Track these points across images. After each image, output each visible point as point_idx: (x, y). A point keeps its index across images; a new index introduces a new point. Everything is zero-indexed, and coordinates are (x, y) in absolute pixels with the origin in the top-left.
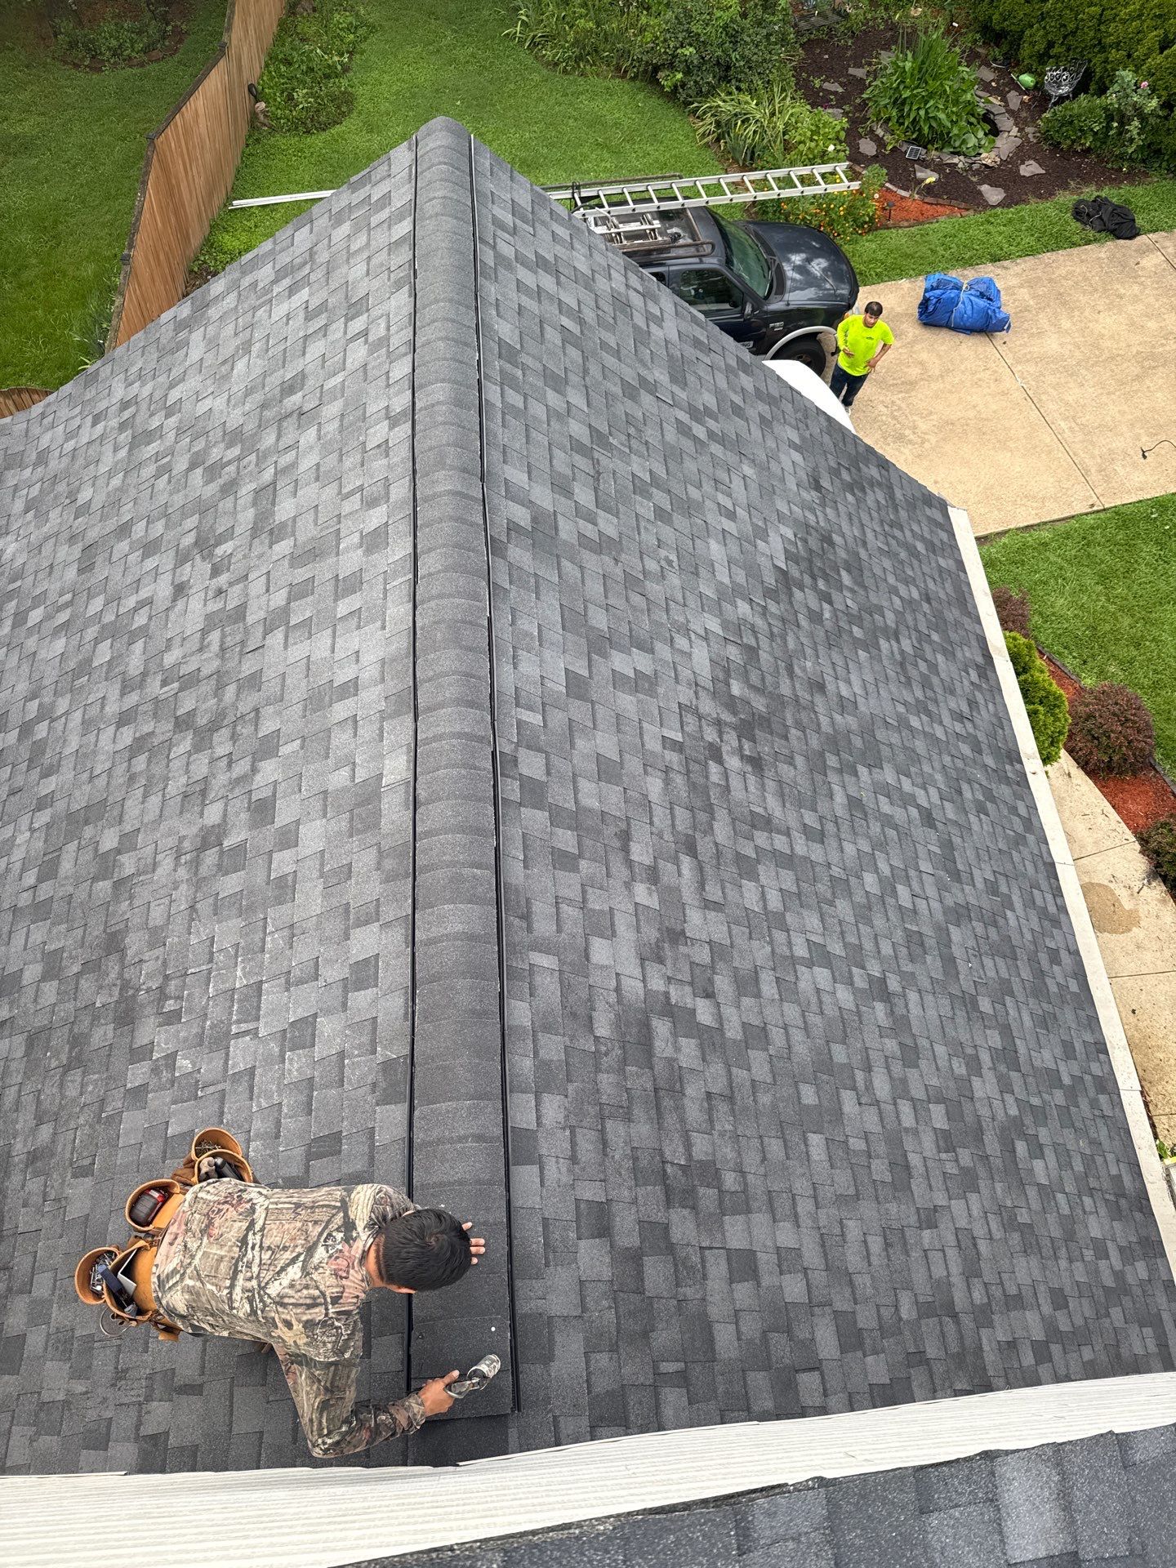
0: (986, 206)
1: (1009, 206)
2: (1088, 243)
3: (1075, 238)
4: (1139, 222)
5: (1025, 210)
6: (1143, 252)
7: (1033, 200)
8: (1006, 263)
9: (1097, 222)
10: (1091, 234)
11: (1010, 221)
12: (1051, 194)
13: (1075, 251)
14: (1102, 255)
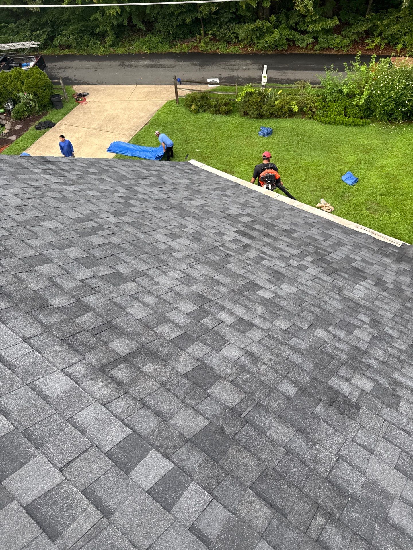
0: (13, 141)
1: (19, 137)
2: (45, 133)
3: (41, 134)
4: (53, 121)
5: (24, 136)
6: (59, 127)
7: (24, 133)
8: (28, 149)
9: (43, 128)
10: (44, 131)
11: (22, 140)
12: (28, 129)
13: (43, 136)
14: (50, 133)
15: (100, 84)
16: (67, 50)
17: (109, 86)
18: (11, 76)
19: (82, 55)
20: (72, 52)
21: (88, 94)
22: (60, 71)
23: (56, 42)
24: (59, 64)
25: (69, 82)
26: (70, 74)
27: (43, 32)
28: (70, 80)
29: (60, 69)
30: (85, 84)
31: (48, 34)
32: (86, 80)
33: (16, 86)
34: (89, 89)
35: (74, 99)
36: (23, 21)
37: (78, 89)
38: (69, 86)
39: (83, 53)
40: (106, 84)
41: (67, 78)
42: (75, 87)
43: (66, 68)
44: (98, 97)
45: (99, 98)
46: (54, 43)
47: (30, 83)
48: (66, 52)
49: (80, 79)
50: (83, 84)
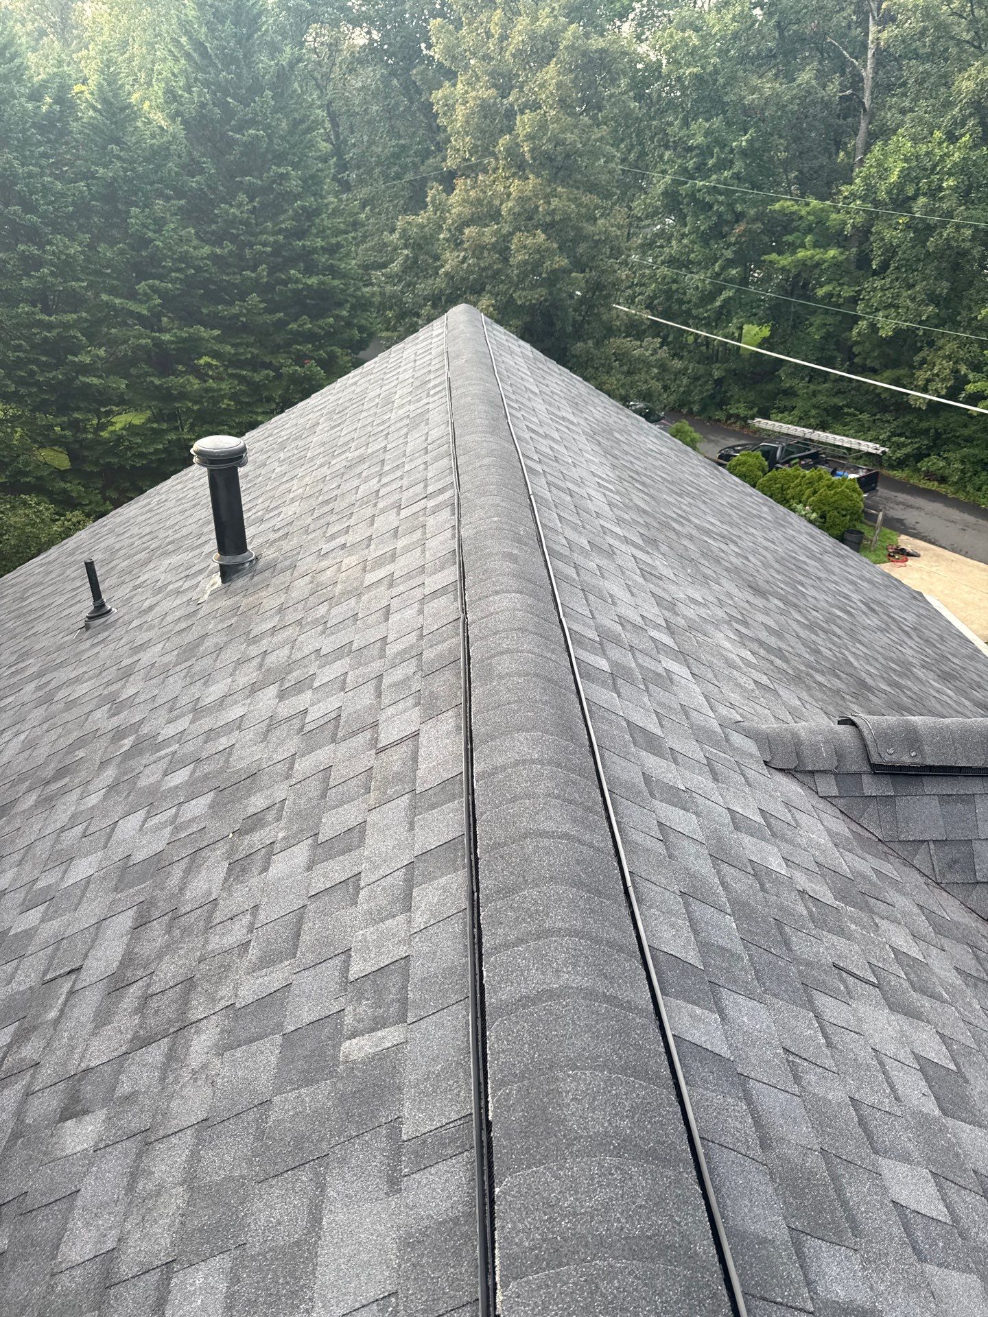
15: (953, 550)
16: (936, 483)
17: (969, 560)
18: (804, 476)
19: (958, 499)
20: (943, 489)
21: (918, 556)
22: (896, 507)
23: (924, 465)
24: (902, 497)
25: (899, 526)
26: (910, 517)
27: (912, 443)
28: (904, 524)
29: (900, 503)
30: (925, 541)
31: (919, 448)
32: (932, 536)
33: (801, 493)
34: (926, 549)
35: (886, 552)
36: (888, 417)
37: (905, 542)
38: (894, 533)
39: (962, 496)
40: (966, 555)
41: (900, 521)
42: (903, 537)
43: (911, 507)
44: (932, 566)
45: (934, 569)
46: (919, 465)
47: (826, 495)
48: (933, 485)
49: (922, 531)
50: (921, 539)
